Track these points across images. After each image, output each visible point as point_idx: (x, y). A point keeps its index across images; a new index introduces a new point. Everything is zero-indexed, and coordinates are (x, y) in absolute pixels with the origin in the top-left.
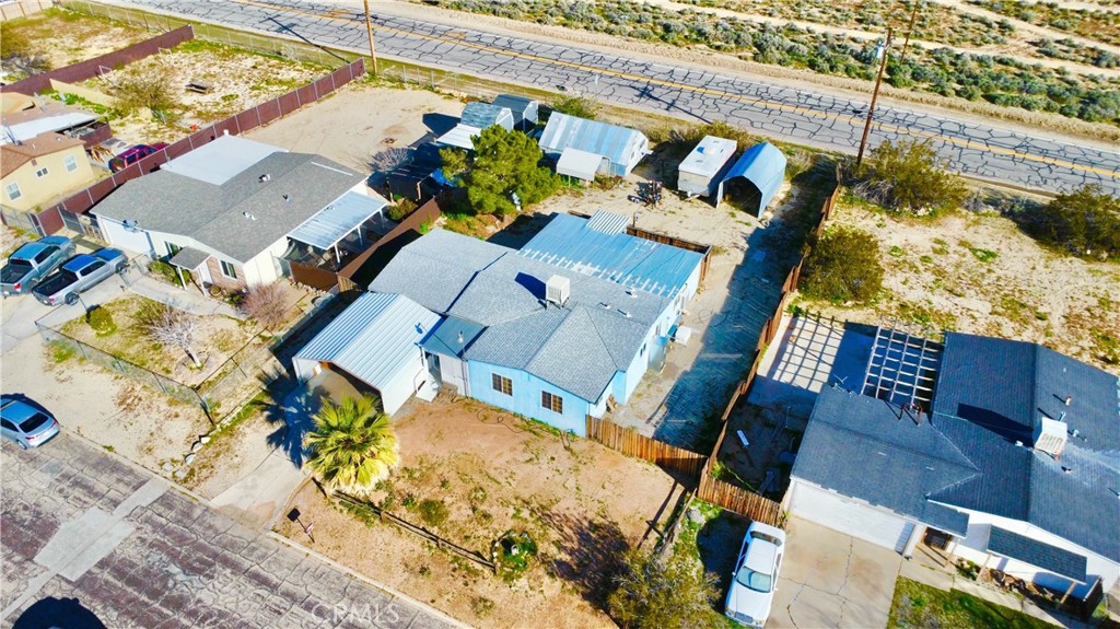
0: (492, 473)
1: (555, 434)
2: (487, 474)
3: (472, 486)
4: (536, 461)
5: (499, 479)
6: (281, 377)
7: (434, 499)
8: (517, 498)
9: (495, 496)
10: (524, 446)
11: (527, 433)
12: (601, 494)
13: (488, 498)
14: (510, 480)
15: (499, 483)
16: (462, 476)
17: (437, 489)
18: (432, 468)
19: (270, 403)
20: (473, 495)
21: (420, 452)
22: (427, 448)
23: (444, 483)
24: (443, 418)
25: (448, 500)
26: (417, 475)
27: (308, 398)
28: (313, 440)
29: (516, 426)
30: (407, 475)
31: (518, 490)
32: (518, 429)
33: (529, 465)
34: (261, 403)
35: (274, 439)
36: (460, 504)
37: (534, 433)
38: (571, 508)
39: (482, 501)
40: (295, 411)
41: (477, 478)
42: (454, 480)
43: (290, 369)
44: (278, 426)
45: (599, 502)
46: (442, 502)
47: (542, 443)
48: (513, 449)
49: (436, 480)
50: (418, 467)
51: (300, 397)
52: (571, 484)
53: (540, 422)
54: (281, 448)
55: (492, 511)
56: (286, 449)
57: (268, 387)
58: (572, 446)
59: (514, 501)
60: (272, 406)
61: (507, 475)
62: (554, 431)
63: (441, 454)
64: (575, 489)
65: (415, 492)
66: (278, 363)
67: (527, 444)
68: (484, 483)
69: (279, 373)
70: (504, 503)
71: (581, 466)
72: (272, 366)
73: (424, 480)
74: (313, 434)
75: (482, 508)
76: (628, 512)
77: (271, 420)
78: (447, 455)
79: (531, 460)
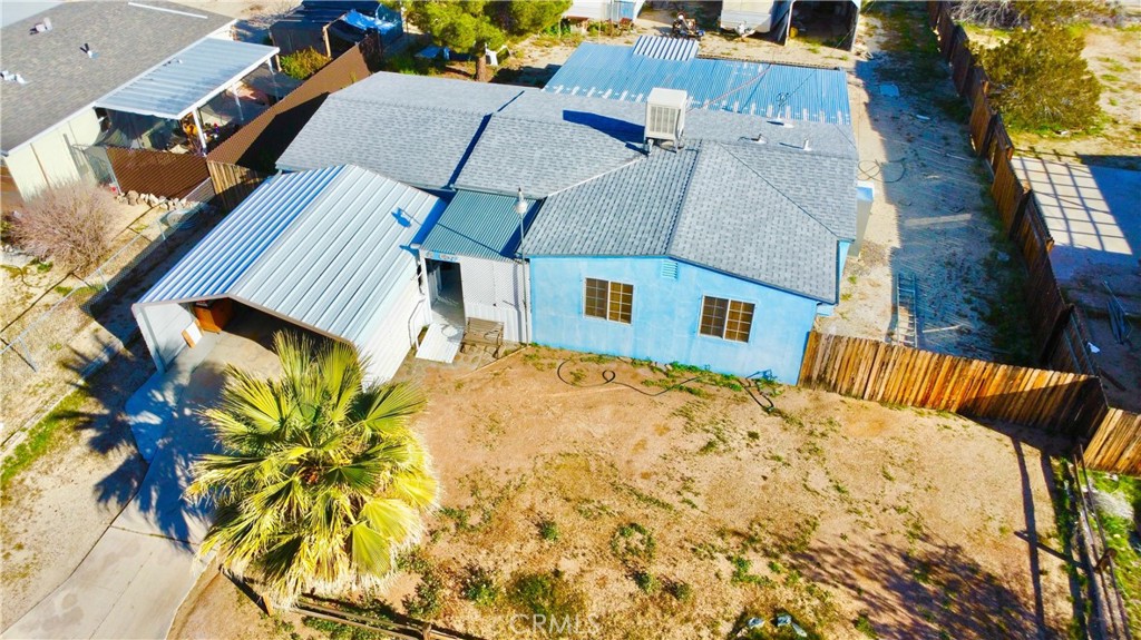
0: (642, 486)
1: (732, 387)
2: (632, 491)
3: (609, 525)
4: (722, 447)
5: (666, 499)
6: (115, 356)
7: (534, 569)
8: (722, 534)
9: (672, 538)
10: (681, 420)
11: (676, 394)
12: (891, 494)
13: (659, 545)
14: (688, 496)
15: (665, 506)
16: (578, 504)
17: (532, 546)
18: (502, 497)
19: (96, 411)
20: (622, 543)
21: (463, 468)
22: (479, 456)
23: (545, 529)
24: (491, 391)
25: (569, 567)
26: (474, 519)
27: (180, 391)
28: (216, 475)
29: (645, 383)
30: (451, 525)
31: (717, 515)
32: (653, 390)
33: (711, 457)
34: (73, 415)
35: (113, 488)
36: (600, 571)
37: (690, 391)
38: (850, 535)
39: (649, 555)
40: (155, 420)
41: (612, 502)
42: (564, 519)
43: (134, 339)
44: (119, 457)
45: (899, 510)
46: (557, 573)
47: (716, 408)
48: (663, 430)
49: (521, 524)
50: (470, 501)
51: (161, 390)
52: (818, 481)
53: (691, 369)
54: (133, 506)
55: (682, 573)
56: (145, 507)
57: (86, 380)
58: (778, 403)
59: (719, 542)
60: (101, 416)
61: (677, 485)
62: (727, 381)
63: (513, 465)
64: (833, 492)
65: (484, 561)
66: (105, 334)
67: (685, 413)
68: (635, 512)
69: (108, 348)
70: (700, 551)
71: (819, 442)
72: (90, 339)
73: (495, 528)
74: (216, 459)
75: (656, 570)
76: (968, 522)
77: (101, 446)
78: (528, 465)
79: (711, 444)
